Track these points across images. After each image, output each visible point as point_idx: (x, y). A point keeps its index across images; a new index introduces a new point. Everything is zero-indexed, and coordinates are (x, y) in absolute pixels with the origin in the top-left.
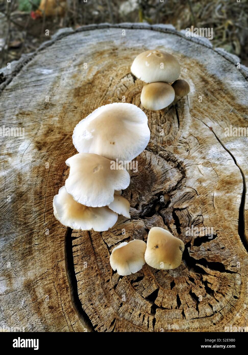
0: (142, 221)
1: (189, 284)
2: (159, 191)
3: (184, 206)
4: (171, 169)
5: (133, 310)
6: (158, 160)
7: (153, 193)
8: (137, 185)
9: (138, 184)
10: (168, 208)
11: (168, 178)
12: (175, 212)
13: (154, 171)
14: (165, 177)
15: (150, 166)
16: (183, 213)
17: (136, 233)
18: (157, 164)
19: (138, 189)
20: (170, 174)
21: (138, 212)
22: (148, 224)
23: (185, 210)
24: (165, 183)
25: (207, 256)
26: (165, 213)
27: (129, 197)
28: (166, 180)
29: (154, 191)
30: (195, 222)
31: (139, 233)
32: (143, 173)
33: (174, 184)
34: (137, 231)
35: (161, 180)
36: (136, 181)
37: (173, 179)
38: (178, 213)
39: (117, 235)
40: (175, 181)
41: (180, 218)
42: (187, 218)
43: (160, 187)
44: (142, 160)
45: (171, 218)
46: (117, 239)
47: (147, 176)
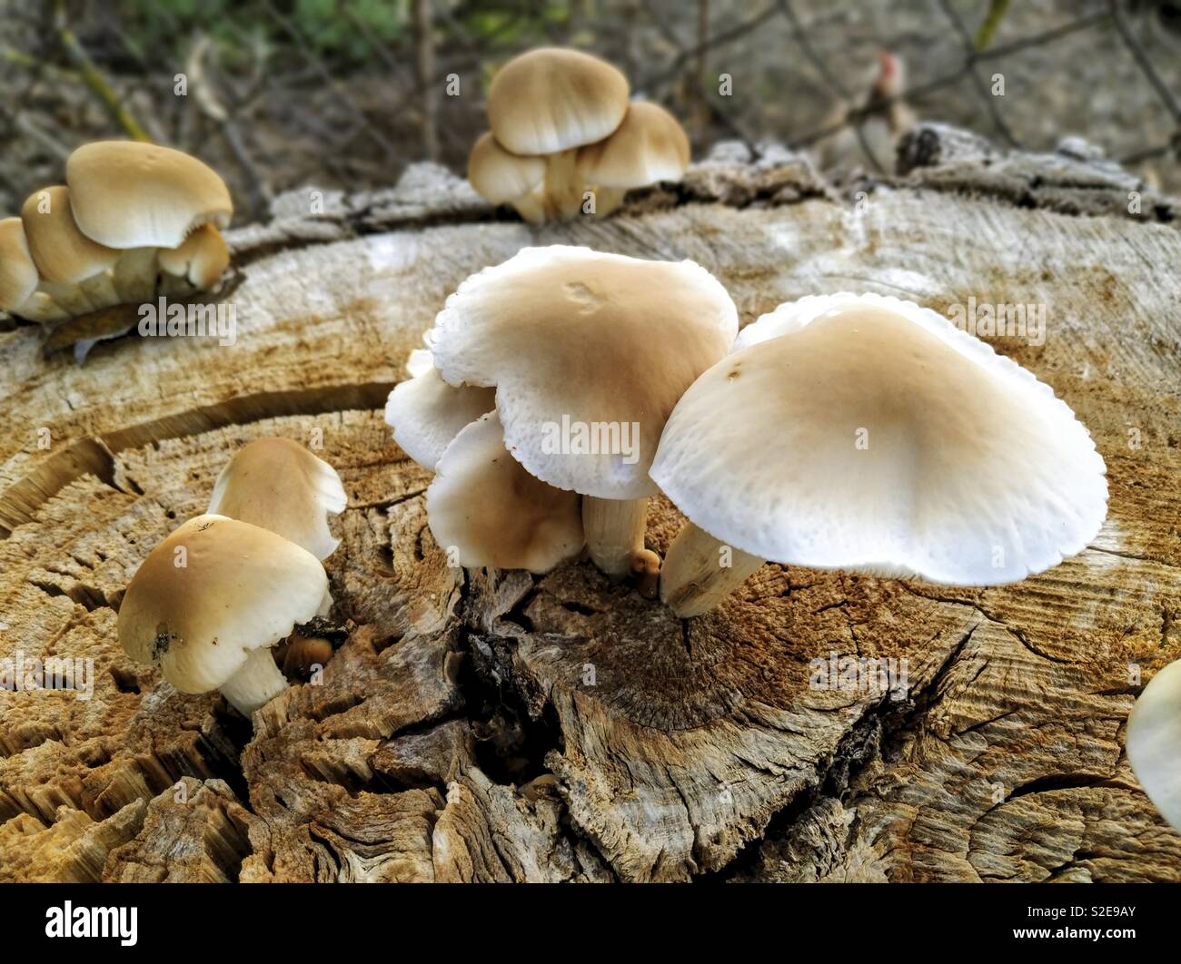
0: (440, 625)
1: (86, 736)
2: (567, 728)
3: (442, 839)
4: (696, 829)
5: (132, 542)
6: (775, 770)
7: (565, 700)
8: (637, 637)
9: (640, 643)
10: (466, 759)
11: (637, 791)
12: (433, 790)
13: (702, 732)
14: (646, 776)
15: (740, 721)
16: (407, 822)
17: (398, 598)
18: (746, 755)
19: (610, 639)
20: (654, 810)
21: (489, 620)
22: (416, 651)
23: (421, 840)
24: (608, 771)
25: (141, 853)
26: (442, 735)
27: (578, 595)
28: (624, 781)
29: (574, 706)
30: (334, 869)
31: (394, 608)
32: (700, 677)
33: (586, 814)
34: (405, 602)
35: (634, 752)
36: (659, 641)
37: (617, 814)
38: (417, 799)
39: (419, 534)
40: (601, 821)
41: (389, 798)
42: (370, 834)
43: (589, 742)
44: (790, 686)
45: (408, 755)
46: (404, 533)
47: (676, 693)
